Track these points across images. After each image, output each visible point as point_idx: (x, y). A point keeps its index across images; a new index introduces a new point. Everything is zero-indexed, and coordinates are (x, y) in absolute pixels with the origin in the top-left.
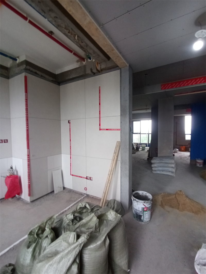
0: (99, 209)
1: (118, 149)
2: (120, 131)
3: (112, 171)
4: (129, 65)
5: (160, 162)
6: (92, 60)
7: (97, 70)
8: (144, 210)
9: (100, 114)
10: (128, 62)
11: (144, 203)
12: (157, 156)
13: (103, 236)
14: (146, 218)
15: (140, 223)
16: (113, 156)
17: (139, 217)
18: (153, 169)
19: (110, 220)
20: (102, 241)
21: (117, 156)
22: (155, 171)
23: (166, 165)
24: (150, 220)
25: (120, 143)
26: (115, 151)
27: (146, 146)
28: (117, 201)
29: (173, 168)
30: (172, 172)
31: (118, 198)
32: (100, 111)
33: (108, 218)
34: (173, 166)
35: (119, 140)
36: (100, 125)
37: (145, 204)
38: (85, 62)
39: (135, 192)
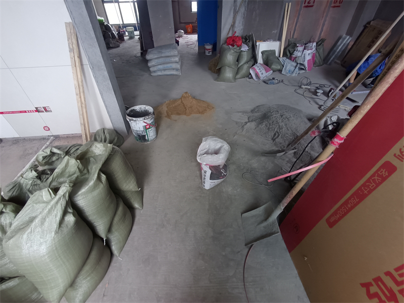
0: (78, 149)
1: (74, 41)
3: (81, 87)
5: (159, 56)
8: (146, 128)
11: (145, 119)
12: (153, 47)
13: (94, 175)
14: (151, 135)
15: (146, 143)
16: (71, 58)
17: (142, 138)
18: (151, 69)
19: (100, 155)
20: (95, 180)
21: (80, 57)
22: (155, 72)
23: (168, 60)
24: (156, 137)
25: (74, 27)
26: (71, 47)
28: (108, 129)
29: (177, 63)
30: (177, 70)
31: (109, 125)
33: (95, 153)
34: (177, 59)
37: (145, 121)
39: (130, 109)
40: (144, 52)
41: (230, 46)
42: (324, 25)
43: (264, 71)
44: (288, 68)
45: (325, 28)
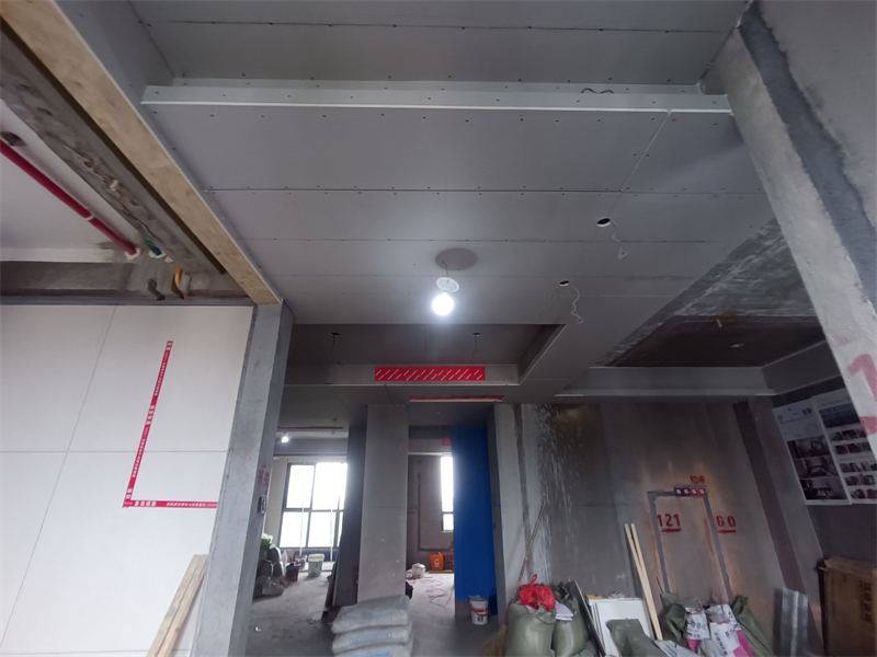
1: (190, 594)
2: (215, 510)
4: (285, 302)
6: (165, 257)
7: (175, 288)
9: (145, 437)
10: (280, 294)
16: (160, 632)
21: (180, 632)
23: (382, 635)
25: (206, 564)
26: (176, 605)
27: (327, 559)
32: (148, 427)
34: (404, 634)
35: (204, 549)
36: (131, 485)
38: (135, 256)
41: (529, 608)
42: (723, 565)
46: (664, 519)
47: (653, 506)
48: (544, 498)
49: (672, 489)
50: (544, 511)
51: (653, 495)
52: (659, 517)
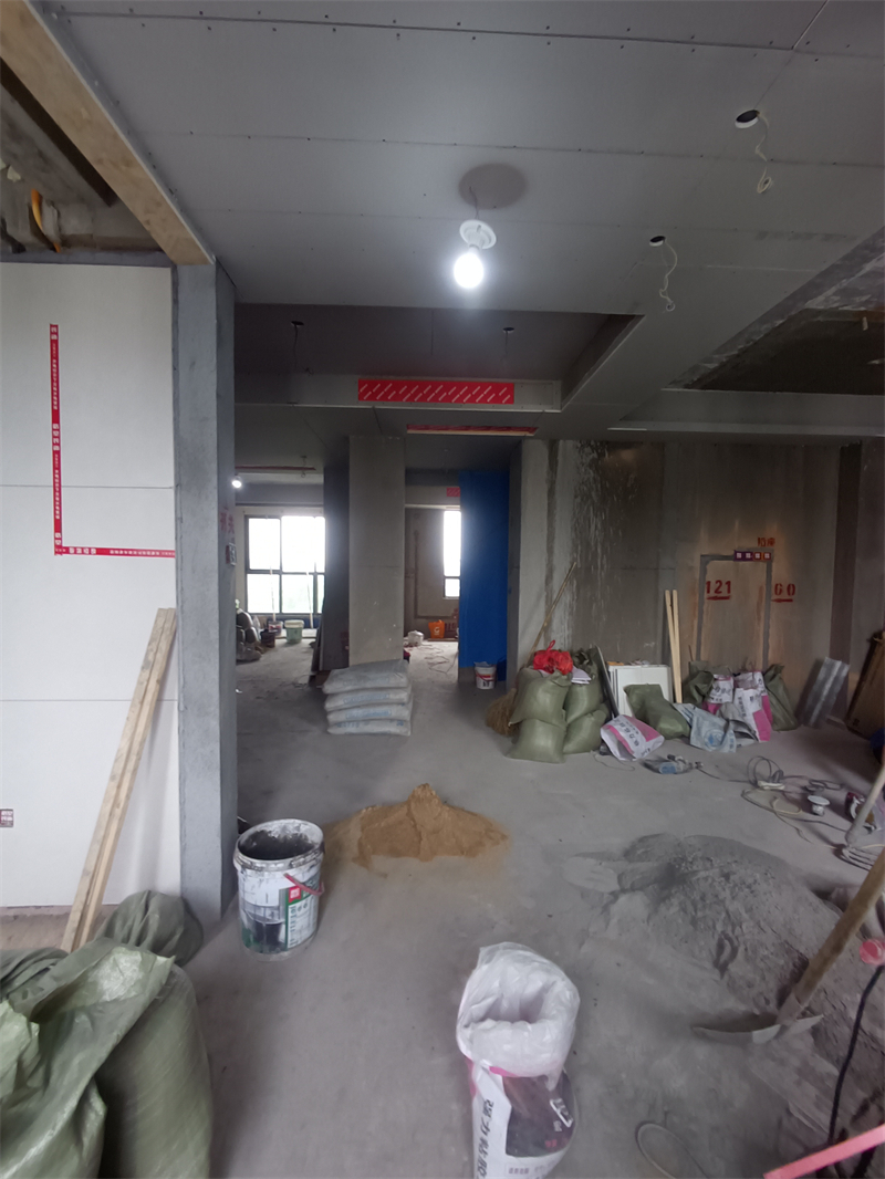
0: (47, 970)
1: (164, 646)
2: (173, 560)
4: (219, 263)
5: (357, 687)
7: (37, 232)
8: (287, 899)
9: (57, 467)
10: (211, 247)
11: (291, 866)
12: (345, 664)
14: (297, 927)
15: (274, 957)
16: (140, 683)
17: (267, 935)
18: (332, 718)
21: (162, 682)
22: (339, 724)
23: (380, 696)
24: (315, 934)
25: (175, 617)
27: (307, 626)
28: (164, 896)
29: (403, 704)
30: (401, 722)
32: (57, 454)
33: (102, 993)
34: (404, 696)
35: (170, 602)
36: (58, 527)
37: (291, 872)
39: (251, 831)
40: (320, 673)
41: (543, 672)
42: (767, 635)
43: (640, 737)
44: (704, 730)
45: (772, 642)
46: (714, 586)
47: (704, 572)
48: (574, 560)
49: (733, 553)
50: (573, 574)
51: (706, 559)
52: (709, 583)
